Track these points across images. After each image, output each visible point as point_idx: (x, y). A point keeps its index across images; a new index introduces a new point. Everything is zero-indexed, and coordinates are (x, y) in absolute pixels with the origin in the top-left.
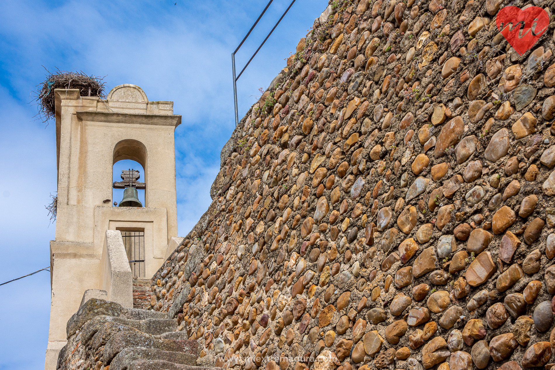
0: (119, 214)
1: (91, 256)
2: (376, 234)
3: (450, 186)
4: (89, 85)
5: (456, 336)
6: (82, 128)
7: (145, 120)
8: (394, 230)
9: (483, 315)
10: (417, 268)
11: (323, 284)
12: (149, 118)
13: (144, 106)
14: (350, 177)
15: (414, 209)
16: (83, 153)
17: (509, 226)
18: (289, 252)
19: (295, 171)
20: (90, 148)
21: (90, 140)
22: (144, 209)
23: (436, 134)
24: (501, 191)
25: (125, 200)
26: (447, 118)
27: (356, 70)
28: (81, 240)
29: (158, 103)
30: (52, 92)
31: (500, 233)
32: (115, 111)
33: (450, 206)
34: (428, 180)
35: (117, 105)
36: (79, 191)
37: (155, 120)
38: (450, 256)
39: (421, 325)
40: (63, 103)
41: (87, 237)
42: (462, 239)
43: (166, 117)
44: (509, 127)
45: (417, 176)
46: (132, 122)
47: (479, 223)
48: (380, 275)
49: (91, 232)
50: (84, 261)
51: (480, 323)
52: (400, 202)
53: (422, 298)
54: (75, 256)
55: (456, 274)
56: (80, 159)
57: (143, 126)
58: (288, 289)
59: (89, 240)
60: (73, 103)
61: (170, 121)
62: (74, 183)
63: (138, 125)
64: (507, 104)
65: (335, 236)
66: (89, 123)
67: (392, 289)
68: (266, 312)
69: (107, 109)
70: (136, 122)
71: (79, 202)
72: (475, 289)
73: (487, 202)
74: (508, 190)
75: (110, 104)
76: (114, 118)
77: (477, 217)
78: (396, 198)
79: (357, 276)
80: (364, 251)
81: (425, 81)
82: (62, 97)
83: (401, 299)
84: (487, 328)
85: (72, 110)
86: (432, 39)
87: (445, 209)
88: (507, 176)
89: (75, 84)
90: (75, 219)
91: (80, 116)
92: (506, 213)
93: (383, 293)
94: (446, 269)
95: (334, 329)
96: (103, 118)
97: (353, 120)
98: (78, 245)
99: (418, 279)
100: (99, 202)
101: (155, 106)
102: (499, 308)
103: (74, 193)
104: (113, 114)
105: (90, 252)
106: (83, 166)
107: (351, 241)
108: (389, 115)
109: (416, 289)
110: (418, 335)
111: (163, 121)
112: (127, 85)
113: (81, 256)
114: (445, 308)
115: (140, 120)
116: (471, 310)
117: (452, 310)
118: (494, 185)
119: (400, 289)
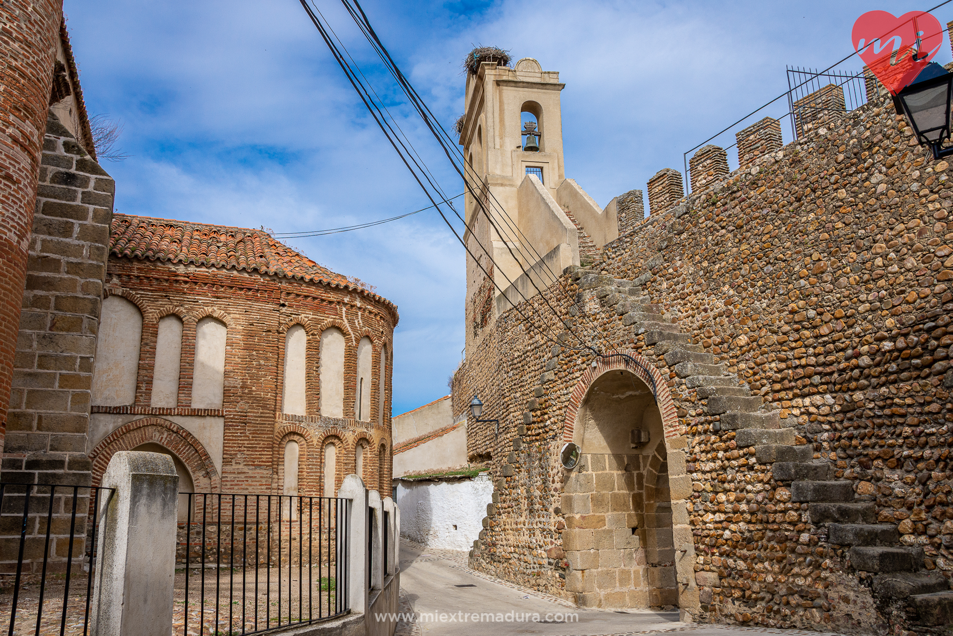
0: (527, 156)
1: (512, 185)
2: (776, 295)
3: (817, 290)
4: (502, 57)
5: (811, 350)
6: (500, 92)
7: (541, 87)
8: (787, 297)
9: (824, 346)
10: (797, 317)
11: (744, 306)
12: (543, 85)
13: (539, 75)
14: (764, 263)
15: (798, 292)
16: (502, 110)
17: (842, 318)
18: (724, 284)
19: (730, 245)
20: (506, 107)
21: (505, 101)
22: (543, 153)
23: (813, 264)
24: (841, 302)
25: (529, 145)
26: (819, 260)
27: (772, 211)
28: (504, 174)
29: (549, 73)
30: (479, 62)
31: (837, 319)
32: (522, 80)
33: (816, 298)
34: (807, 282)
35: (522, 74)
36: (501, 138)
37: (548, 87)
38: (813, 319)
39: (796, 341)
40: (487, 72)
41: (508, 172)
42: (821, 314)
43: (555, 85)
44: (848, 278)
45: (801, 278)
46: (532, 88)
47: (828, 311)
48: (777, 314)
49: (511, 168)
50: (508, 188)
51: (822, 349)
52: (791, 286)
53: (797, 330)
54: (502, 185)
55: (815, 327)
56: (500, 115)
57: (539, 90)
58: (723, 301)
59: (510, 174)
60: (493, 72)
61: (557, 87)
62: (497, 133)
63: (536, 90)
64: (849, 268)
65: (753, 286)
66: (504, 88)
67: (783, 322)
68: (707, 306)
69: (515, 76)
70: (535, 88)
71: (501, 147)
72: (822, 336)
73: (833, 304)
74: (843, 304)
75: (518, 73)
76: (521, 84)
77: (828, 308)
78: (789, 284)
79: (764, 309)
80: (769, 300)
81: (811, 237)
82: (486, 67)
83: (786, 328)
84: (825, 352)
85: (493, 78)
86: (817, 219)
87: (814, 299)
88: (844, 297)
89: (495, 58)
90: (500, 159)
91: (498, 83)
92: (842, 313)
93: (777, 322)
94: (811, 324)
95: (749, 328)
96: (513, 85)
97: (768, 236)
98: (503, 177)
99: (796, 323)
100: (514, 148)
101: (547, 75)
102: (831, 346)
103: (497, 140)
104: (520, 82)
105: (511, 183)
106: (502, 120)
107: (762, 292)
108: (789, 243)
109: (796, 326)
110: (794, 345)
111: (552, 87)
112: (527, 58)
113: (505, 185)
114: (808, 339)
115: (537, 86)
116: (819, 343)
117: (811, 340)
118: (838, 299)
119: (787, 323)
